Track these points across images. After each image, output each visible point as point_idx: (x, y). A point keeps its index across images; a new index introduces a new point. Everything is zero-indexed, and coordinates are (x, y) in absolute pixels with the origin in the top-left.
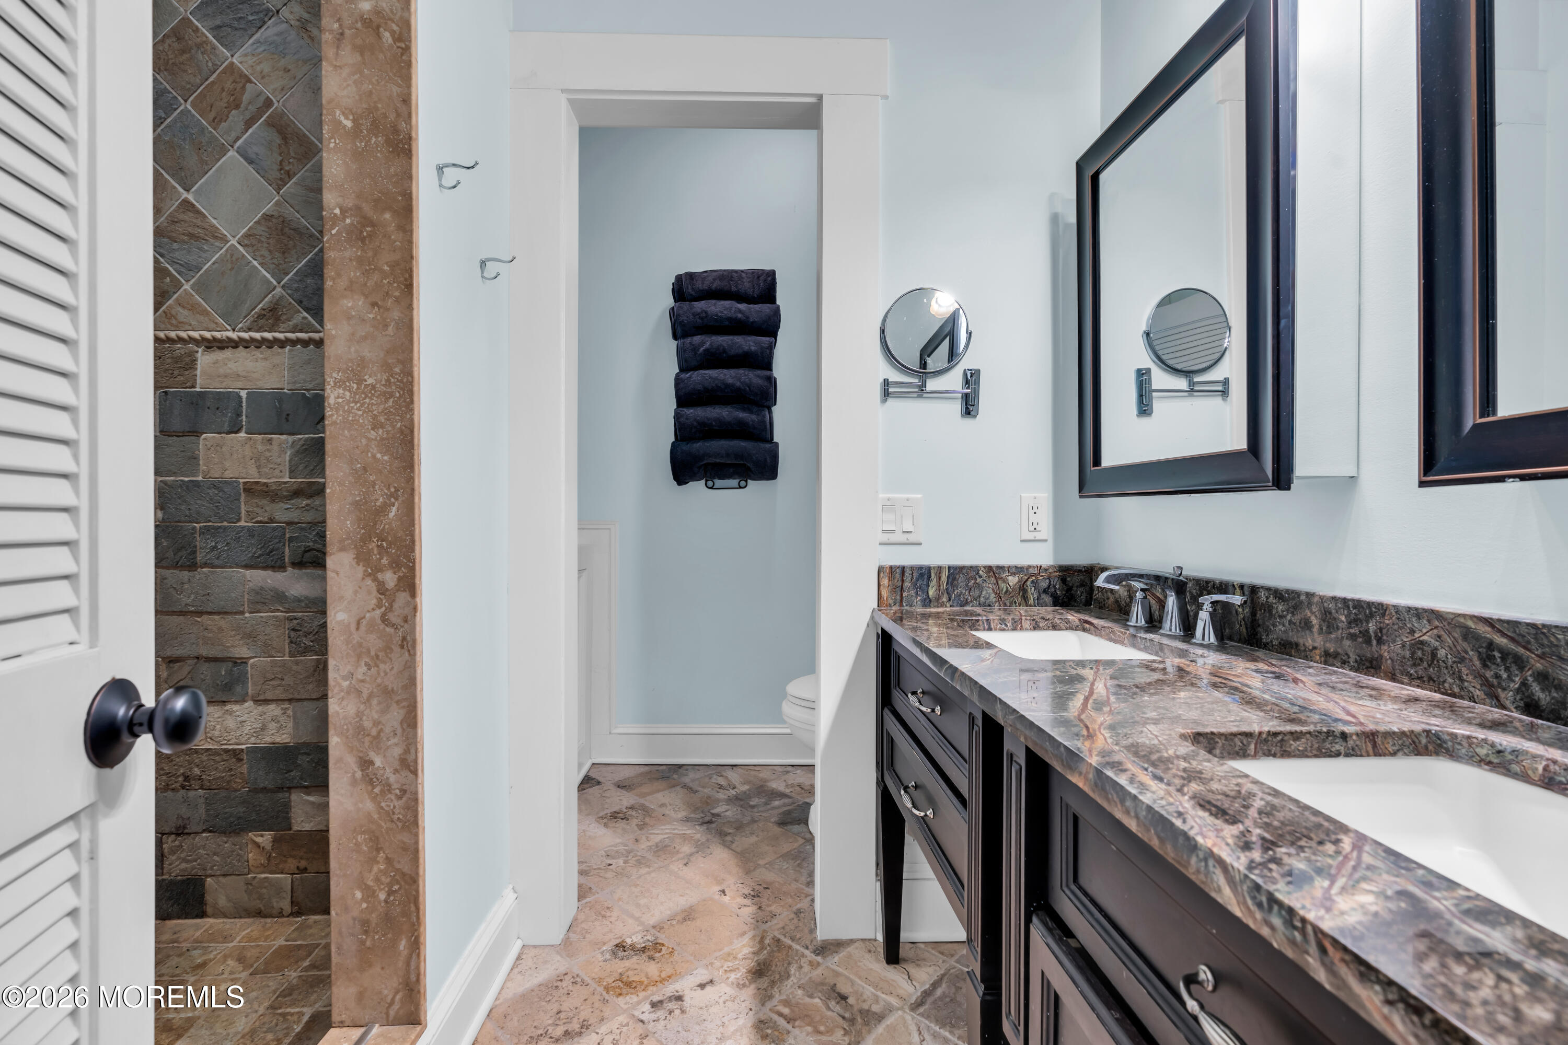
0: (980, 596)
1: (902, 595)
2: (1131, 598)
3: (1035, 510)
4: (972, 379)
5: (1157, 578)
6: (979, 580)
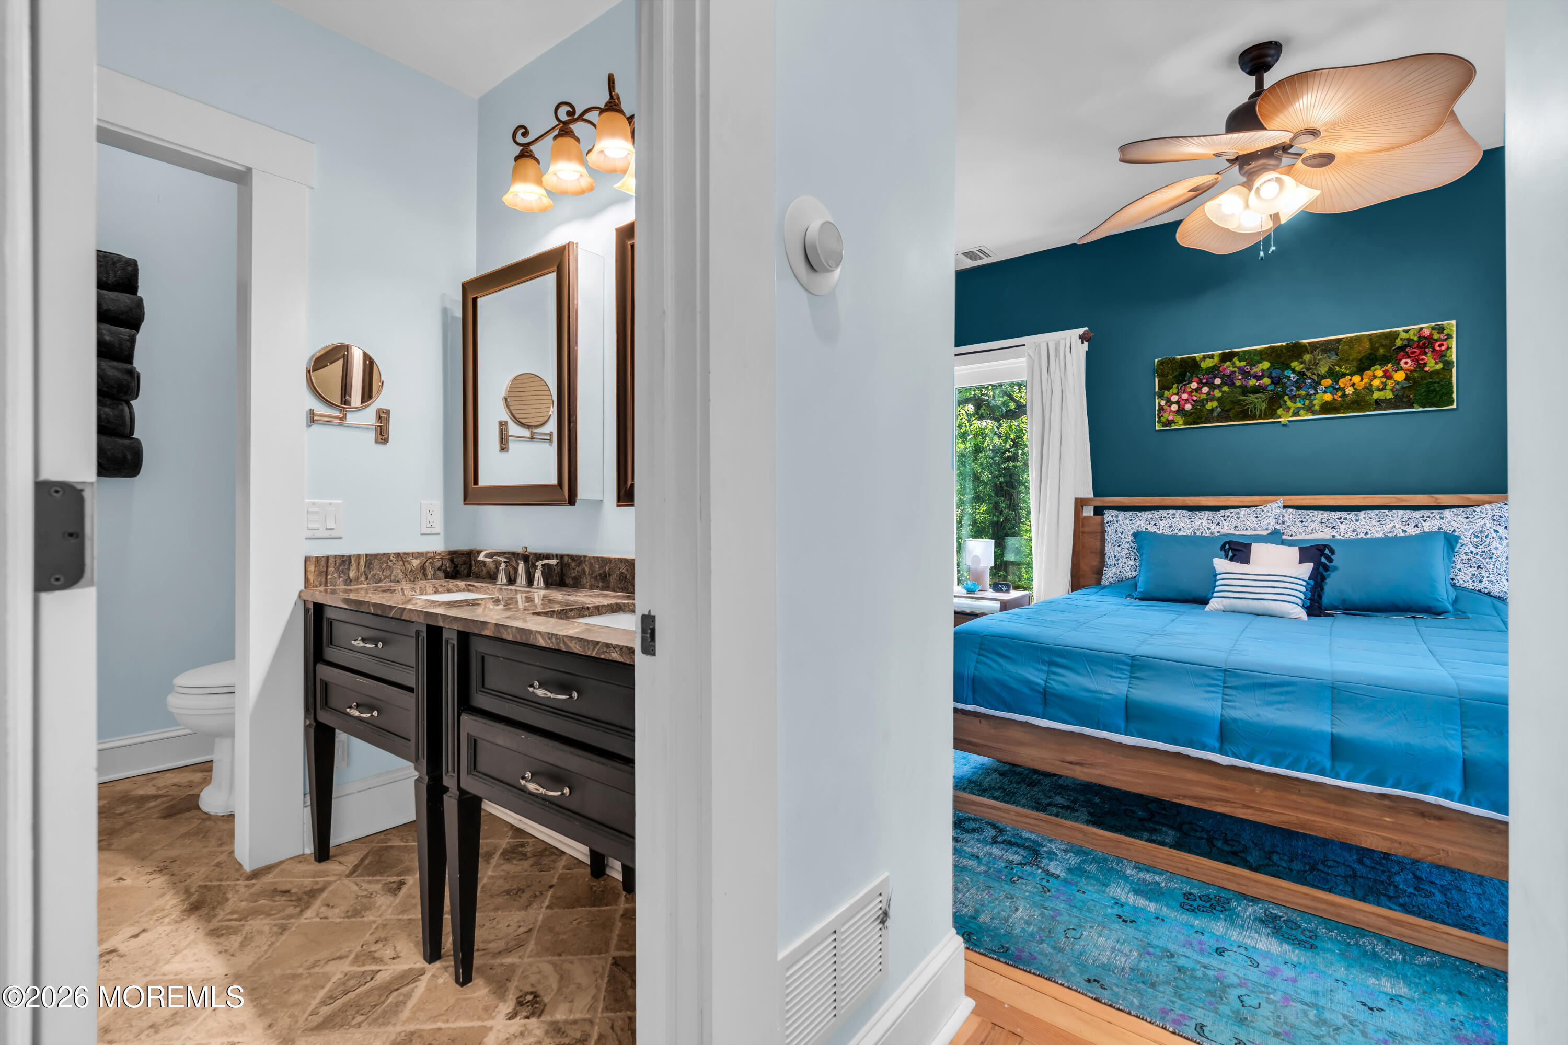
0: (391, 575)
1: (326, 578)
2: (497, 569)
3: (431, 512)
4: (383, 417)
5: (513, 554)
6: (390, 563)
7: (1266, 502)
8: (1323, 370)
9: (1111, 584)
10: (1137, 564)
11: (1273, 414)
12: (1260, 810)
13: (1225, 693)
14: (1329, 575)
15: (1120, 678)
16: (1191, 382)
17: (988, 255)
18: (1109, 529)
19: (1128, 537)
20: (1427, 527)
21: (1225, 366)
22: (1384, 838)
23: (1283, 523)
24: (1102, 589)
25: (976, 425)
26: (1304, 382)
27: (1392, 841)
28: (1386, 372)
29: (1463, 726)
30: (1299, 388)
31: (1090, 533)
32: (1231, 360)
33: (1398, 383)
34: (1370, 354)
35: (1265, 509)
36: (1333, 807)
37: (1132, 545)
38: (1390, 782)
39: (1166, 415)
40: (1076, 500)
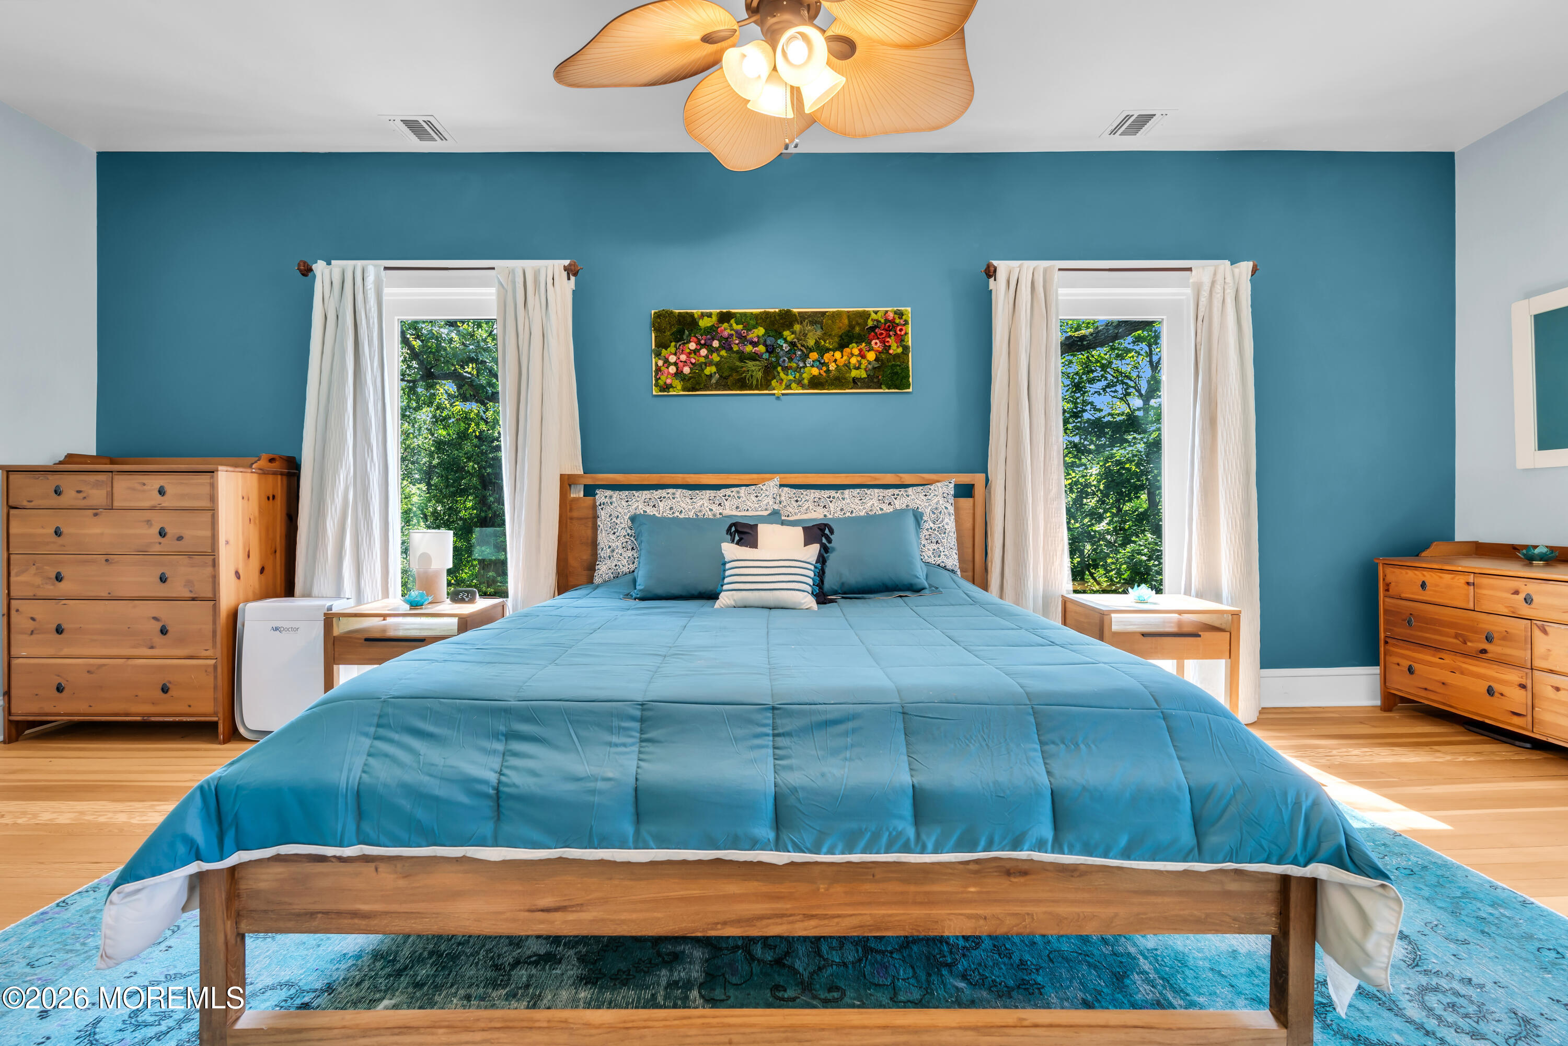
7: (764, 480)
8: (811, 343)
9: (605, 582)
10: (635, 555)
11: (767, 386)
12: (825, 917)
13: (777, 745)
14: (829, 556)
15: (624, 745)
16: (689, 342)
17: (443, 138)
18: (603, 513)
19: (624, 522)
20: (899, 504)
21: (723, 328)
22: (969, 917)
23: (780, 503)
24: (595, 589)
25: (459, 408)
26: (795, 354)
27: (977, 917)
28: (861, 350)
29: (1042, 743)
30: (791, 359)
31: (580, 519)
32: (728, 322)
33: (870, 363)
34: (849, 331)
35: (764, 488)
36: (912, 888)
37: (629, 531)
38: (983, 843)
39: (663, 378)
40: (562, 477)
